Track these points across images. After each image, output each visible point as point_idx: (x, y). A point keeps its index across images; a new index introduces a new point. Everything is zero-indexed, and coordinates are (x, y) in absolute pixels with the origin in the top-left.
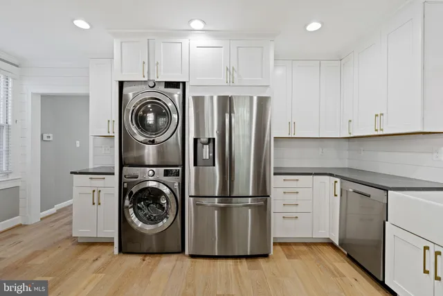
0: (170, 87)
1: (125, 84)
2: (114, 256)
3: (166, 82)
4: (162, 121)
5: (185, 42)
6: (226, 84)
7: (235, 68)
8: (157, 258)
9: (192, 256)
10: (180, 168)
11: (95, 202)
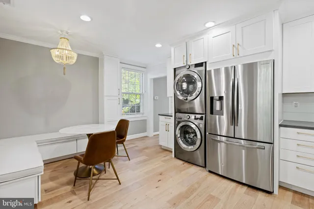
0: (198, 67)
1: (176, 69)
2: (172, 158)
3: (195, 64)
4: (191, 86)
5: (205, 37)
6: (233, 57)
7: (241, 44)
8: (190, 165)
9: (210, 172)
10: (204, 116)
11: (167, 129)
